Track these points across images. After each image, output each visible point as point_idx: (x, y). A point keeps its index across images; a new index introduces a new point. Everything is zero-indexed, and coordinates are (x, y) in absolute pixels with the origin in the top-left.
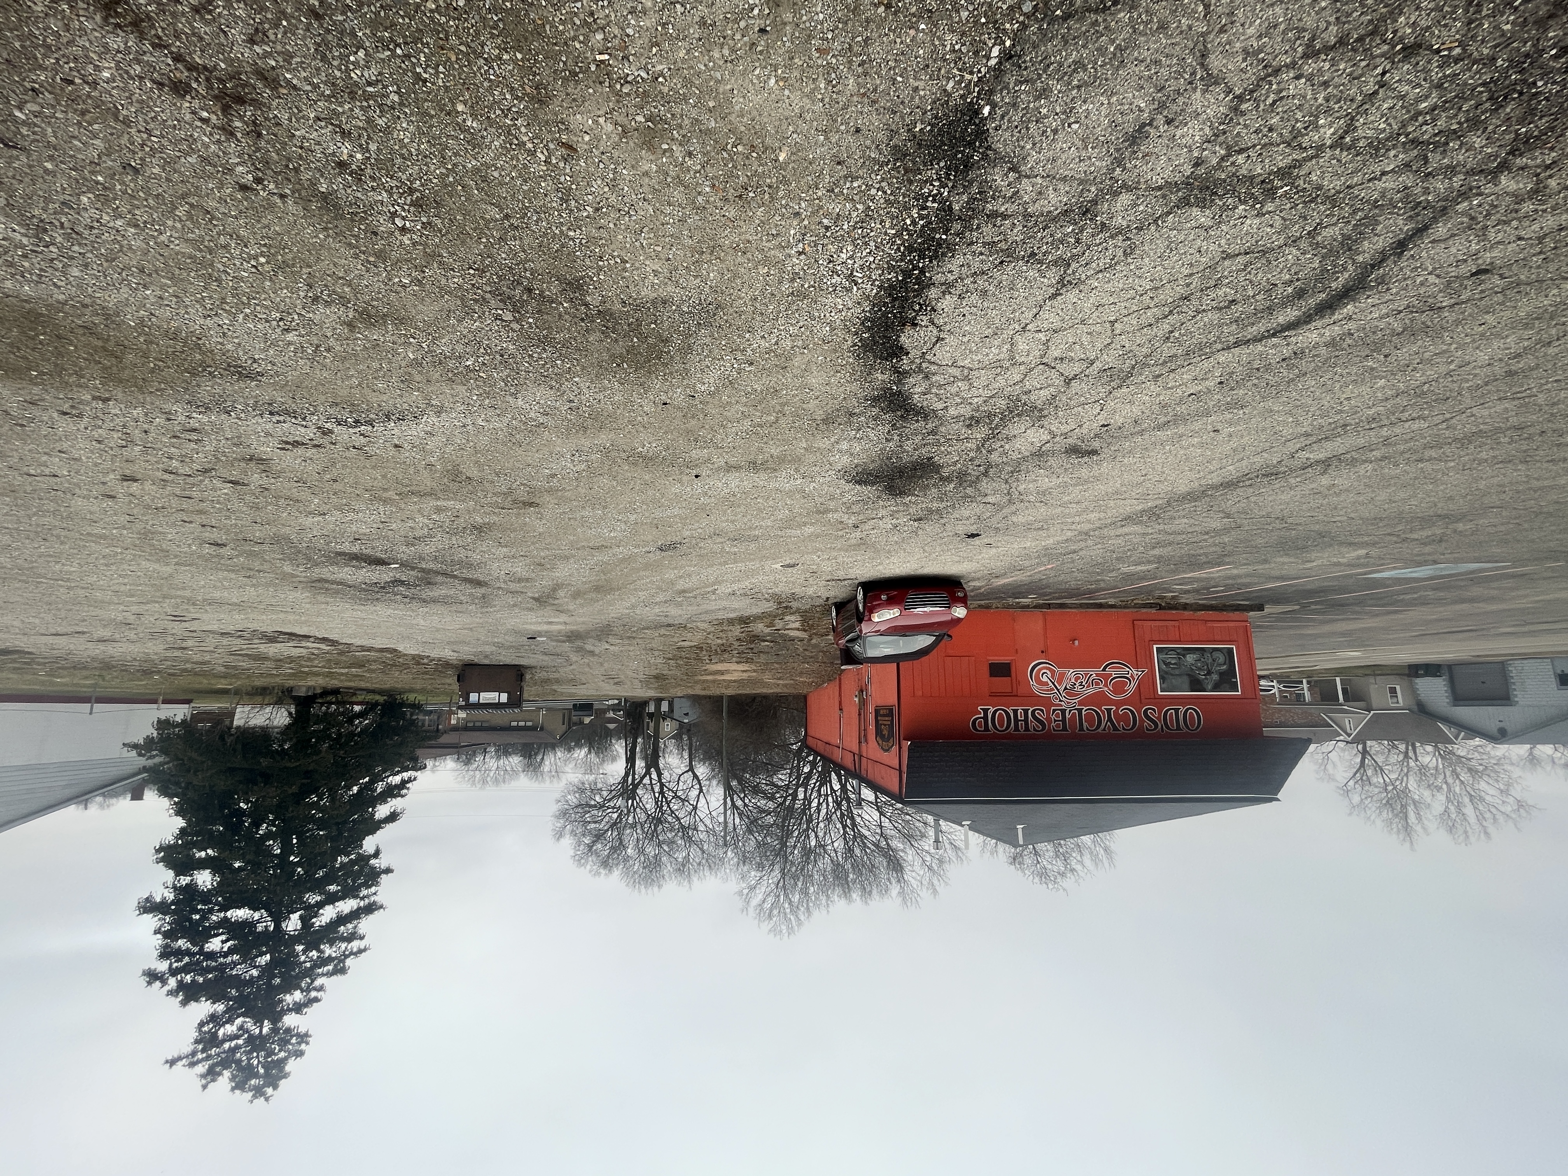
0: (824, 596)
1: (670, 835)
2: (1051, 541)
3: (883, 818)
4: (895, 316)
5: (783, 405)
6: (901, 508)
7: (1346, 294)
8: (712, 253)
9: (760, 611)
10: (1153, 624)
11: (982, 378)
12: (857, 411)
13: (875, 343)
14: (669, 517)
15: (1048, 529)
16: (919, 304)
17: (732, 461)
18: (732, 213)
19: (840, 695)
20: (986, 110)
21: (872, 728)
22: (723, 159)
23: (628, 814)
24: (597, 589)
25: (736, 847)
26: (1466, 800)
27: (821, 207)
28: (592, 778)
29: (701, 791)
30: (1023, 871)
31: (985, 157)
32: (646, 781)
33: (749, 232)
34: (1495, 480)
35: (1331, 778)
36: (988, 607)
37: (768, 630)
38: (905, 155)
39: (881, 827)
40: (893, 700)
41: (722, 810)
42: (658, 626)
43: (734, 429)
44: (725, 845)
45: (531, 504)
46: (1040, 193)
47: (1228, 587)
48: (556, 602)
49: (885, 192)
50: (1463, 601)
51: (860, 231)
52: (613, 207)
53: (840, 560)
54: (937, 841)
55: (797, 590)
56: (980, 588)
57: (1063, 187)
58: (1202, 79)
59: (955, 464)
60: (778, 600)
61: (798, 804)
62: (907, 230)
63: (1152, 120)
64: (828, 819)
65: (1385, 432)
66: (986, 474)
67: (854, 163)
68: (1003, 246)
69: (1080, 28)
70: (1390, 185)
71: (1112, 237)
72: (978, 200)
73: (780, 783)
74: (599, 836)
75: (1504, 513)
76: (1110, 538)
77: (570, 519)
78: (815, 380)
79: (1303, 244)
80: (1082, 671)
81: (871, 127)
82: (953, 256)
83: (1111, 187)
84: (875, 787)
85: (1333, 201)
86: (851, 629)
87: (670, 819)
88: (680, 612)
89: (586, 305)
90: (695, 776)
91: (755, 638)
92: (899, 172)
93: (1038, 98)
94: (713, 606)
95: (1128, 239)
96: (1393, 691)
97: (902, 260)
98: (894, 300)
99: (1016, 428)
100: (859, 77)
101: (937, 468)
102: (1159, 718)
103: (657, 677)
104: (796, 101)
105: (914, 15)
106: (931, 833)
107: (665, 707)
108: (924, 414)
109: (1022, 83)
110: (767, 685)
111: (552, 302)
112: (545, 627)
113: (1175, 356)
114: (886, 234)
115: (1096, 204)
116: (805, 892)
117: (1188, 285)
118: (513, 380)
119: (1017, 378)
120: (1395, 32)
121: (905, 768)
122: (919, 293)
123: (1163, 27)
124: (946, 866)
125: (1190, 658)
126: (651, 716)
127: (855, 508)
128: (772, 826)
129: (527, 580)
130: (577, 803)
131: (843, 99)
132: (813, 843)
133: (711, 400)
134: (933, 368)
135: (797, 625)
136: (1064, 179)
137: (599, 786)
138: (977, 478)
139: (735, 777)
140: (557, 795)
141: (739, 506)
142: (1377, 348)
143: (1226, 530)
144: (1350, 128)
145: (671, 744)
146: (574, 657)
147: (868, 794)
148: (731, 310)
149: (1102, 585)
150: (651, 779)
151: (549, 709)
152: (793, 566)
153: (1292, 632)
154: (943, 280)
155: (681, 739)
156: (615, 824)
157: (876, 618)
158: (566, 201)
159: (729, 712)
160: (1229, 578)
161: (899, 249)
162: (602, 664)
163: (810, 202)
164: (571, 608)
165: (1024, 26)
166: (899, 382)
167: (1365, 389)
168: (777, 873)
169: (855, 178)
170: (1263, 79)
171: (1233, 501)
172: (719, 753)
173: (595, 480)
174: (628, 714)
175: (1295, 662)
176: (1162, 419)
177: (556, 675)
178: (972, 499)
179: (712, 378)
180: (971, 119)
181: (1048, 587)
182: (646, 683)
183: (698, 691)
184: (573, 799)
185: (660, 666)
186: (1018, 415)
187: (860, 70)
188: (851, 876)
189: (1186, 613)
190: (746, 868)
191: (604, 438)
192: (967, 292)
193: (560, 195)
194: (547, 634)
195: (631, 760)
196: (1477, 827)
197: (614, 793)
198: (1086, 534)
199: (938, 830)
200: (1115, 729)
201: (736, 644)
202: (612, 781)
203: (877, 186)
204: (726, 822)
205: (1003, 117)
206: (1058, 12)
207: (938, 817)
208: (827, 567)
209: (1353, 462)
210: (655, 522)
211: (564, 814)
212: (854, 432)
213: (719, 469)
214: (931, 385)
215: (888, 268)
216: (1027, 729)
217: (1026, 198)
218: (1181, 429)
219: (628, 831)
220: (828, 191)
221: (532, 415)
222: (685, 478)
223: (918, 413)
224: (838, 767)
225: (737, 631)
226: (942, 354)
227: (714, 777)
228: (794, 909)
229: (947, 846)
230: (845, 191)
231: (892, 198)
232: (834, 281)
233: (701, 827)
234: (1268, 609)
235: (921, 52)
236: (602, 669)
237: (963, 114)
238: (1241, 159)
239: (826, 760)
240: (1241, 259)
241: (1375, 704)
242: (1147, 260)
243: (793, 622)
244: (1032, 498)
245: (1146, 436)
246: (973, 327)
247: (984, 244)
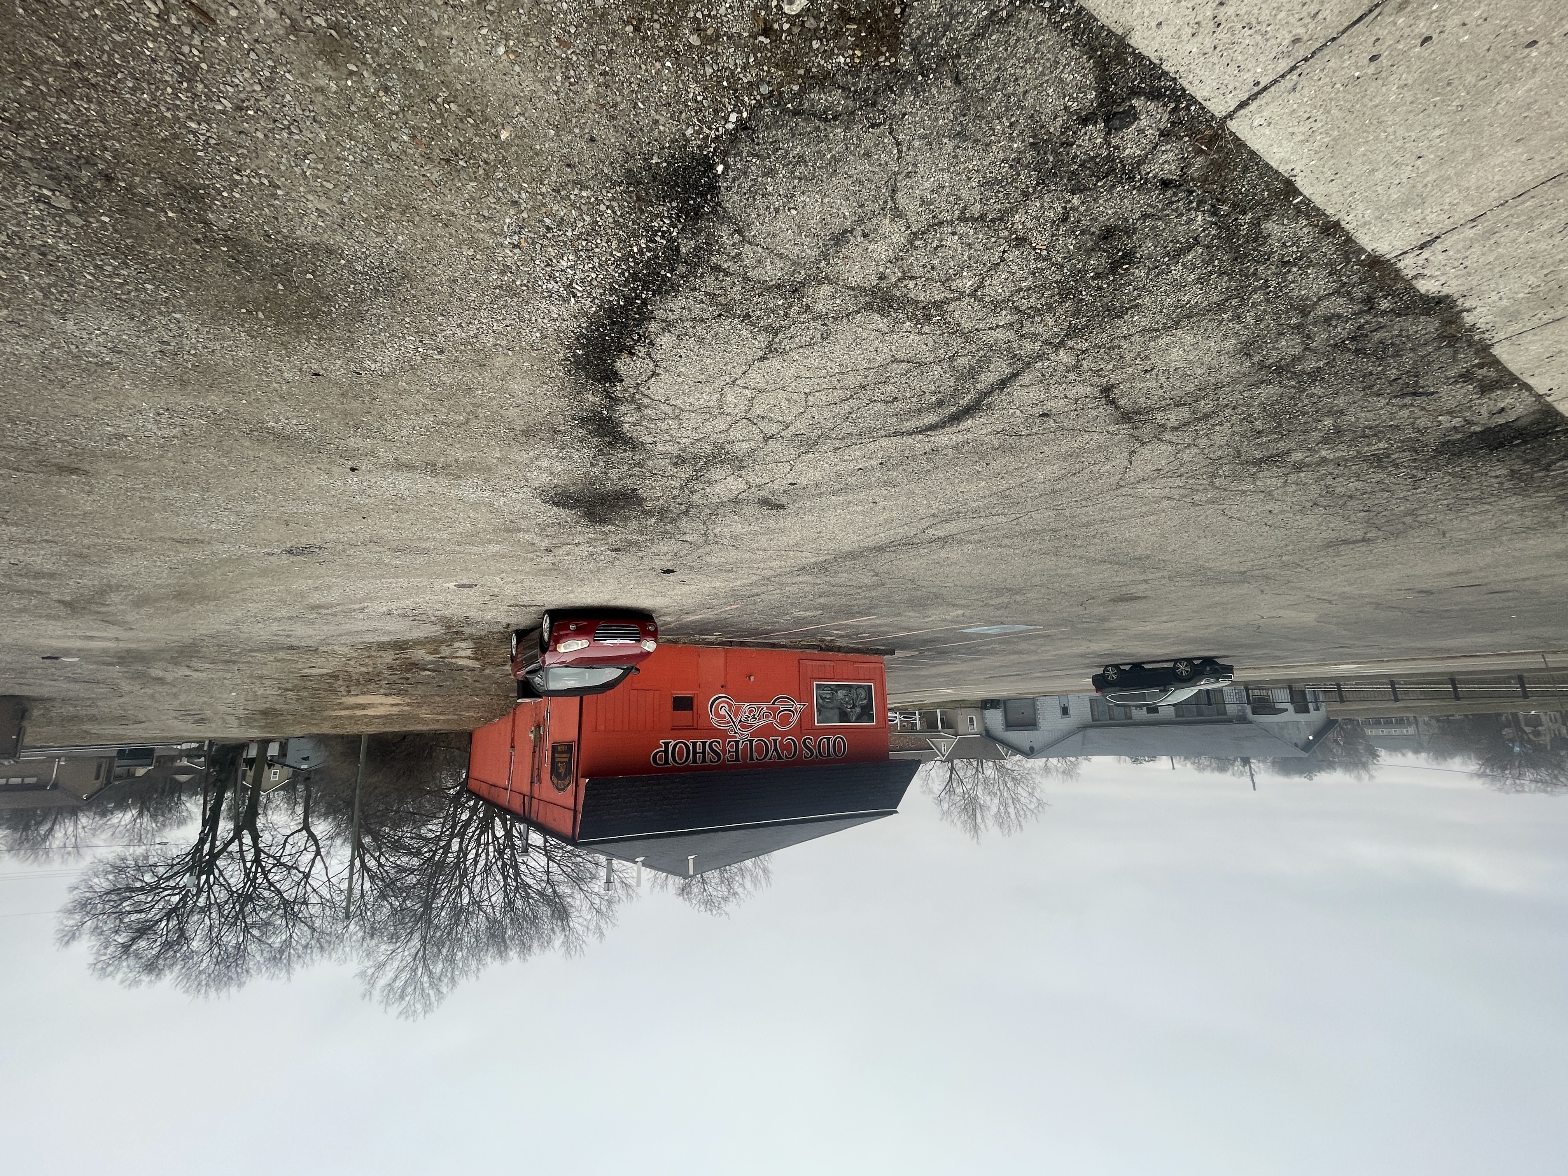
0: (504, 622)
1: (263, 915)
2: (738, 583)
3: (551, 863)
4: (612, 341)
5: (476, 406)
6: (600, 537)
7: (968, 411)
8: (403, 213)
9: (422, 635)
10: (814, 663)
11: (693, 420)
12: (562, 428)
13: (589, 362)
14: (309, 514)
15: (736, 572)
16: (638, 334)
17: (404, 458)
18: (435, 176)
19: (513, 731)
20: (720, 168)
21: (547, 765)
22: (430, 111)
23: (198, 894)
24: (181, 595)
25: (363, 919)
26: (1010, 801)
27: (544, 205)
28: (140, 850)
29: (318, 853)
30: (690, 900)
31: (714, 212)
32: (234, 847)
33: (455, 204)
34: (1039, 566)
35: (931, 791)
36: (676, 642)
37: (430, 658)
38: (639, 183)
39: (548, 872)
40: (572, 735)
41: (346, 874)
42: (273, 648)
43: (410, 422)
44: (347, 917)
45: (74, 471)
46: (759, 262)
47: (872, 634)
48: (104, 609)
49: (614, 213)
50: (1015, 653)
51: (584, 243)
52: (265, 112)
53: (527, 584)
54: (608, 882)
55: (473, 614)
56: (670, 623)
57: (779, 263)
58: (891, 209)
59: (658, 498)
60: (447, 623)
61: (451, 858)
62: (633, 257)
63: (853, 229)
64: (487, 870)
65: (982, 522)
66: (686, 513)
67: (586, 171)
68: (722, 299)
69: (804, 128)
70: (1001, 336)
71: (813, 319)
72: (705, 250)
73: (430, 835)
74: (143, 931)
75: (1043, 591)
76: (787, 584)
77: (142, 498)
78: (519, 386)
79: (945, 365)
80: (755, 705)
81: (607, 142)
82: (676, 296)
83: (817, 275)
84: (543, 830)
85: (966, 336)
86: (533, 659)
87: (266, 894)
88: (310, 632)
89: (207, 223)
90: (311, 835)
91: (414, 666)
92: (631, 197)
93: (765, 175)
94: (359, 626)
95: (826, 325)
96: (971, 720)
97: (625, 286)
98: (613, 323)
99: (716, 474)
100: (599, 85)
101: (640, 501)
102: (814, 747)
103: (265, 713)
104: (527, 83)
105: (661, 49)
106: (603, 873)
107: (273, 750)
108: (633, 445)
109: (754, 156)
110: (424, 721)
111: (148, 204)
112: (79, 644)
113: (851, 434)
114: (611, 254)
115: (804, 286)
116: (451, 960)
117: (866, 377)
118: (61, 293)
119: (724, 427)
120: (1013, 224)
121: (580, 808)
122: (639, 323)
123: (867, 154)
124: (615, 907)
125: (841, 694)
126: (250, 762)
127: (550, 531)
128: (414, 887)
129: (52, 575)
130: (111, 887)
131: (580, 102)
132: (465, 901)
133: (383, 383)
134: (646, 401)
135: (469, 653)
136: (780, 256)
137: (152, 861)
138: (678, 515)
139: (369, 832)
140: (73, 880)
141: (407, 512)
142: (982, 456)
143: (874, 586)
144: (981, 285)
145: (278, 798)
146: (125, 686)
147: (536, 838)
148: (421, 285)
149: (777, 626)
150: (241, 844)
151: (70, 758)
152: (470, 587)
153: (911, 673)
154: (664, 317)
155: (295, 789)
156: (175, 909)
157: (562, 648)
158: (189, 81)
159: (369, 753)
160: (873, 626)
161: (623, 274)
162: (175, 696)
163: (533, 195)
164: (129, 618)
165: (760, 106)
166: (610, 408)
167: (972, 487)
168: (416, 942)
169: (584, 187)
170: (932, 226)
171: (882, 562)
172: (349, 804)
173: (193, 452)
174: (212, 761)
175: (912, 697)
176: (837, 487)
177: (93, 711)
178: (671, 536)
179: (388, 357)
180: (706, 171)
181: (732, 626)
182: (248, 720)
183: (326, 729)
184: (102, 884)
185: (272, 699)
186: (721, 462)
187: (601, 79)
188: (509, 932)
189: (840, 655)
190: (373, 943)
191: (214, 400)
192: (686, 334)
193: (179, 68)
194: (78, 652)
195: (211, 822)
196: (1015, 822)
197: (176, 869)
198: (768, 579)
199: (610, 870)
200: (780, 757)
201: (387, 672)
202: (175, 852)
203: (607, 203)
204: (350, 889)
205: (734, 180)
206: (789, 106)
207: (611, 856)
208: (510, 591)
209: (961, 542)
210: (285, 517)
211: (84, 905)
212: (556, 450)
213: (385, 466)
214: (643, 417)
215: (611, 290)
216: (704, 761)
217: (747, 262)
218: (850, 497)
219: (196, 918)
220: (553, 190)
221: (90, 347)
222: (335, 470)
223: (626, 443)
224: (504, 811)
225: (389, 657)
226: (657, 389)
227: (338, 834)
228: (435, 981)
229: (618, 885)
230: (572, 197)
231: (621, 220)
232: (550, 286)
233: (314, 899)
234: (898, 654)
235: (665, 88)
236: (176, 703)
237: (699, 164)
238: (911, 284)
239: (490, 804)
240: (904, 365)
241: (960, 731)
242: (838, 347)
243: (463, 651)
244: (725, 541)
245: (823, 499)
246: (689, 370)
247: (707, 294)
